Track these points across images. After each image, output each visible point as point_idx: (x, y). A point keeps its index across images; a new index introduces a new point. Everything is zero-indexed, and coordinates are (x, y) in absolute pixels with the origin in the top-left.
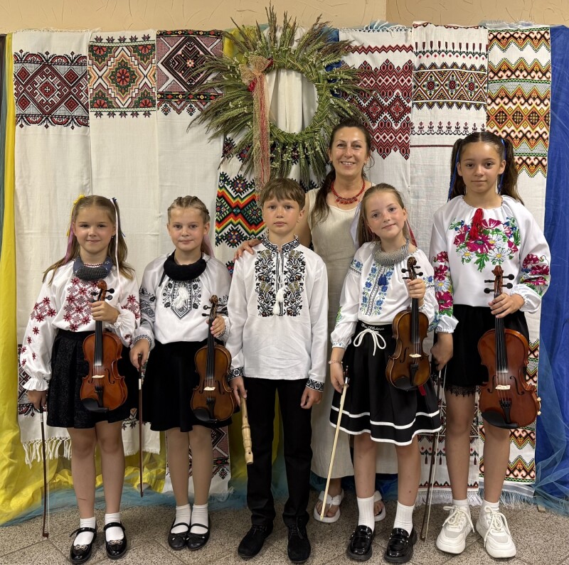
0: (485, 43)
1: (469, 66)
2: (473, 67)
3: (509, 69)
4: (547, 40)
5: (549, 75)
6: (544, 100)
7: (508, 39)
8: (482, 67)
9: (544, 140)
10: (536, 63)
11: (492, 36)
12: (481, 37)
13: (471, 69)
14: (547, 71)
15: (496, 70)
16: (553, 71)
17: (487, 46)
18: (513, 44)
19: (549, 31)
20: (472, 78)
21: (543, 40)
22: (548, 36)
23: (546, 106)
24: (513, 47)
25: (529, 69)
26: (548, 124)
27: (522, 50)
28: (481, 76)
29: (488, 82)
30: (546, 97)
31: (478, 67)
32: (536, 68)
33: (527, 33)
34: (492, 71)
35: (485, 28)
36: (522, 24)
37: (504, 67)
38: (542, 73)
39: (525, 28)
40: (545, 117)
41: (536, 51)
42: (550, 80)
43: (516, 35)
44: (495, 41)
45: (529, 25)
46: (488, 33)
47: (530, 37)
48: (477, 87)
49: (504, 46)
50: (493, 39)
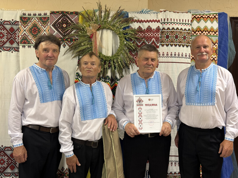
0: (190, 19)
1: (183, 29)
2: (185, 29)
3: (200, 31)
4: (217, 18)
5: (217, 33)
6: (215, 44)
7: (200, 18)
8: (189, 30)
9: (215, 61)
10: (212, 28)
11: (193, 16)
12: (189, 16)
13: (184, 30)
14: (217, 31)
15: (195, 31)
16: (219, 31)
17: (191, 21)
18: (202, 20)
19: (217, 15)
20: (185, 34)
21: (215, 18)
22: (217, 17)
23: (216, 46)
24: (202, 21)
25: (209, 31)
26: (217, 54)
27: (206, 22)
28: (189, 33)
29: (191, 36)
30: (216, 43)
31: (187, 30)
32: (212, 30)
33: (208, 15)
34: (193, 31)
35: (190, 13)
36: (206, 12)
37: (198, 30)
38: (214, 32)
39: (207, 13)
40: (216, 51)
41: (212, 23)
42: (218, 35)
43: (204, 16)
44: (195, 19)
45: (209, 12)
46: (191, 15)
47: (210, 17)
48: (187, 38)
49: (198, 21)
50: (194, 18)
